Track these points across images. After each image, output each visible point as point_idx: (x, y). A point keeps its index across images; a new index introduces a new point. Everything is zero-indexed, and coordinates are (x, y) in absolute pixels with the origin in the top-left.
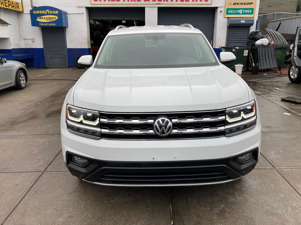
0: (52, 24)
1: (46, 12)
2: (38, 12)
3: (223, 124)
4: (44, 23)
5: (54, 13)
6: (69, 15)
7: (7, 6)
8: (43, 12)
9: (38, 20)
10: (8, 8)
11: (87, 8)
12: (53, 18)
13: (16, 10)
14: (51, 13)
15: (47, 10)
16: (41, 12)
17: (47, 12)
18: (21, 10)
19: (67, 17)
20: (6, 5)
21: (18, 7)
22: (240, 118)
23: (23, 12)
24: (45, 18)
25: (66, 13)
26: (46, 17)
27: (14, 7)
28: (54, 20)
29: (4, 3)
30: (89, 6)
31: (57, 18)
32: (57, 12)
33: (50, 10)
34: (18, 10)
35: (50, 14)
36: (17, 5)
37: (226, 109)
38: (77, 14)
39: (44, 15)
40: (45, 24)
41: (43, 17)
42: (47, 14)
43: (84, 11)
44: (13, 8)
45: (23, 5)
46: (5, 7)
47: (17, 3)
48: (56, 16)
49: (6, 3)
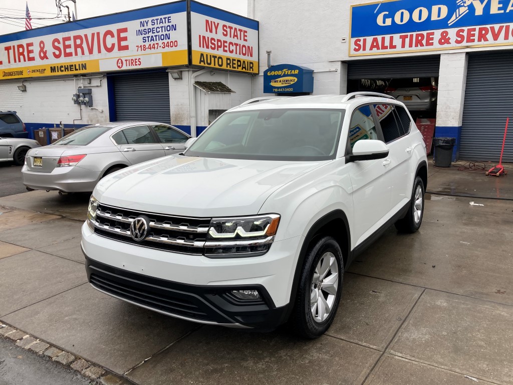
0: (288, 90)
1: (283, 73)
2: (273, 73)
3: (205, 239)
4: (278, 88)
5: (293, 73)
6: (316, 74)
7: (235, 68)
8: (280, 73)
9: (273, 84)
10: (236, 69)
11: (343, 62)
12: (291, 81)
13: (249, 71)
14: (289, 73)
15: (285, 70)
16: (276, 73)
17: (285, 72)
18: (256, 71)
19: (312, 79)
20: (234, 66)
21: (252, 68)
22: (233, 235)
23: (258, 74)
24: (280, 81)
25: (311, 73)
26: (281, 79)
27: (245, 68)
28: (292, 83)
29: (231, 64)
30: (347, 59)
31: (296, 80)
32: (297, 72)
33: (289, 70)
34: (251, 71)
35: (288, 75)
36: (251, 65)
37: (211, 218)
38: (328, 73)
39: (279, 76)
40: (279, 90)
41: (279, 79)
42: (285, 75)
43: (338, 66)
44: (244, 70)
45: (260, 65)
46: (231, 69)
47: (252, 63)
48: (295, 78)
49: (235, 64)
